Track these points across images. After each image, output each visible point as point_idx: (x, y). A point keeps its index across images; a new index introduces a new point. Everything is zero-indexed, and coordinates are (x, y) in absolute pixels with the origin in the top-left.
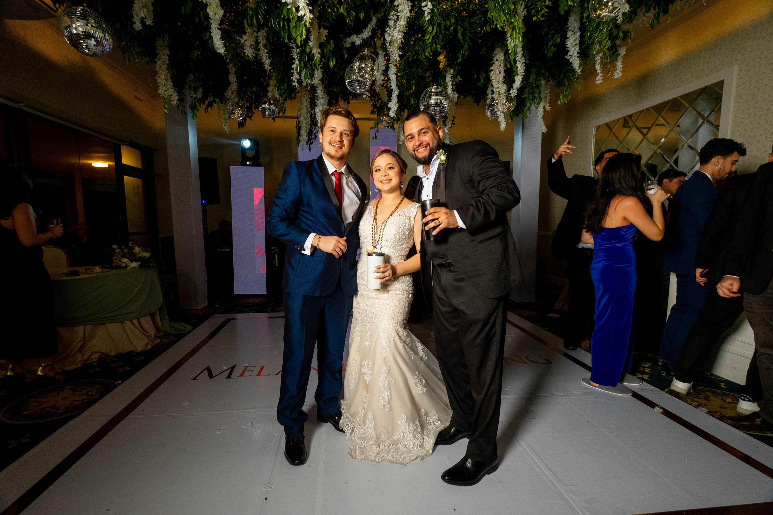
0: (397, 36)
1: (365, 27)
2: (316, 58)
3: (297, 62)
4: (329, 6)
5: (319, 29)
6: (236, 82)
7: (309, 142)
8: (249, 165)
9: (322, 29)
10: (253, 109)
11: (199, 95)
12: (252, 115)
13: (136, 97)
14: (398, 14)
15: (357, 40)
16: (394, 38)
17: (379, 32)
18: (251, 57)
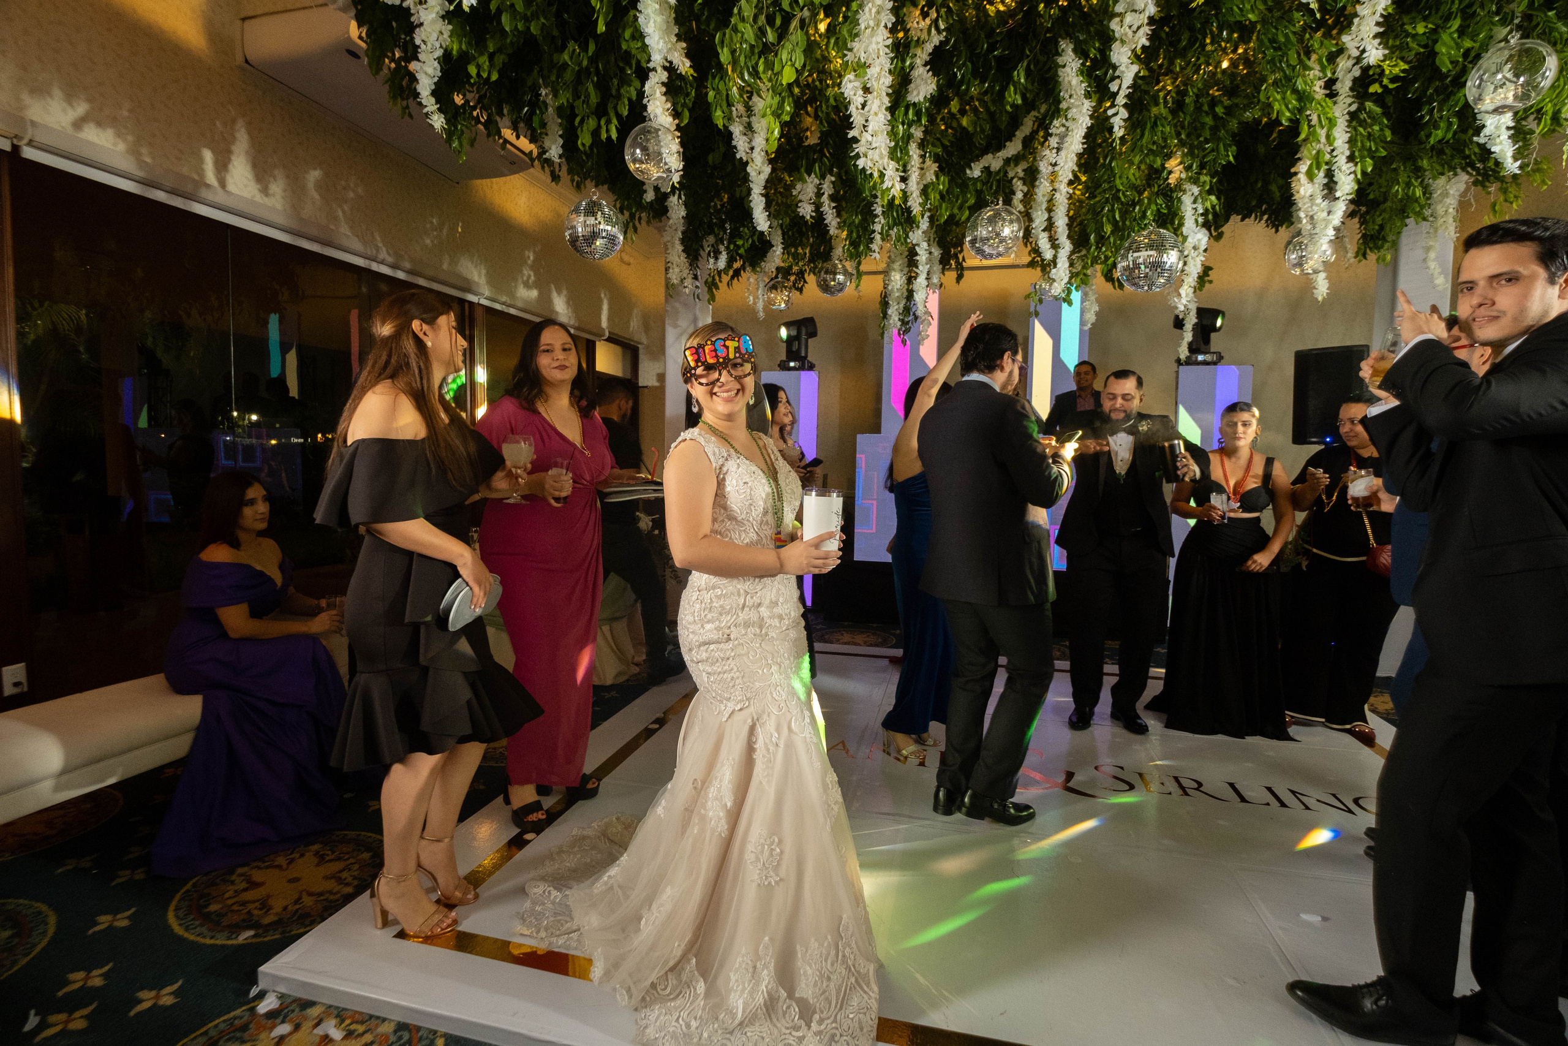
0: (1062, 165)
1: (1010, 137)
2: (914, 212)
3: (881, 220)
4: (943, 119)
5: (924, 162)
6: (782, 243)
7: (903, 329)
8: (794, 369)
9: (929, 162)
10: (806, 276)
11: (722, 263)
12: (803, 285)
13: (622, 260)
14: (1067, 124)
15: (994, 161)
16: (1056, 168)
17: (1041, 133)
18: (808, 217)
